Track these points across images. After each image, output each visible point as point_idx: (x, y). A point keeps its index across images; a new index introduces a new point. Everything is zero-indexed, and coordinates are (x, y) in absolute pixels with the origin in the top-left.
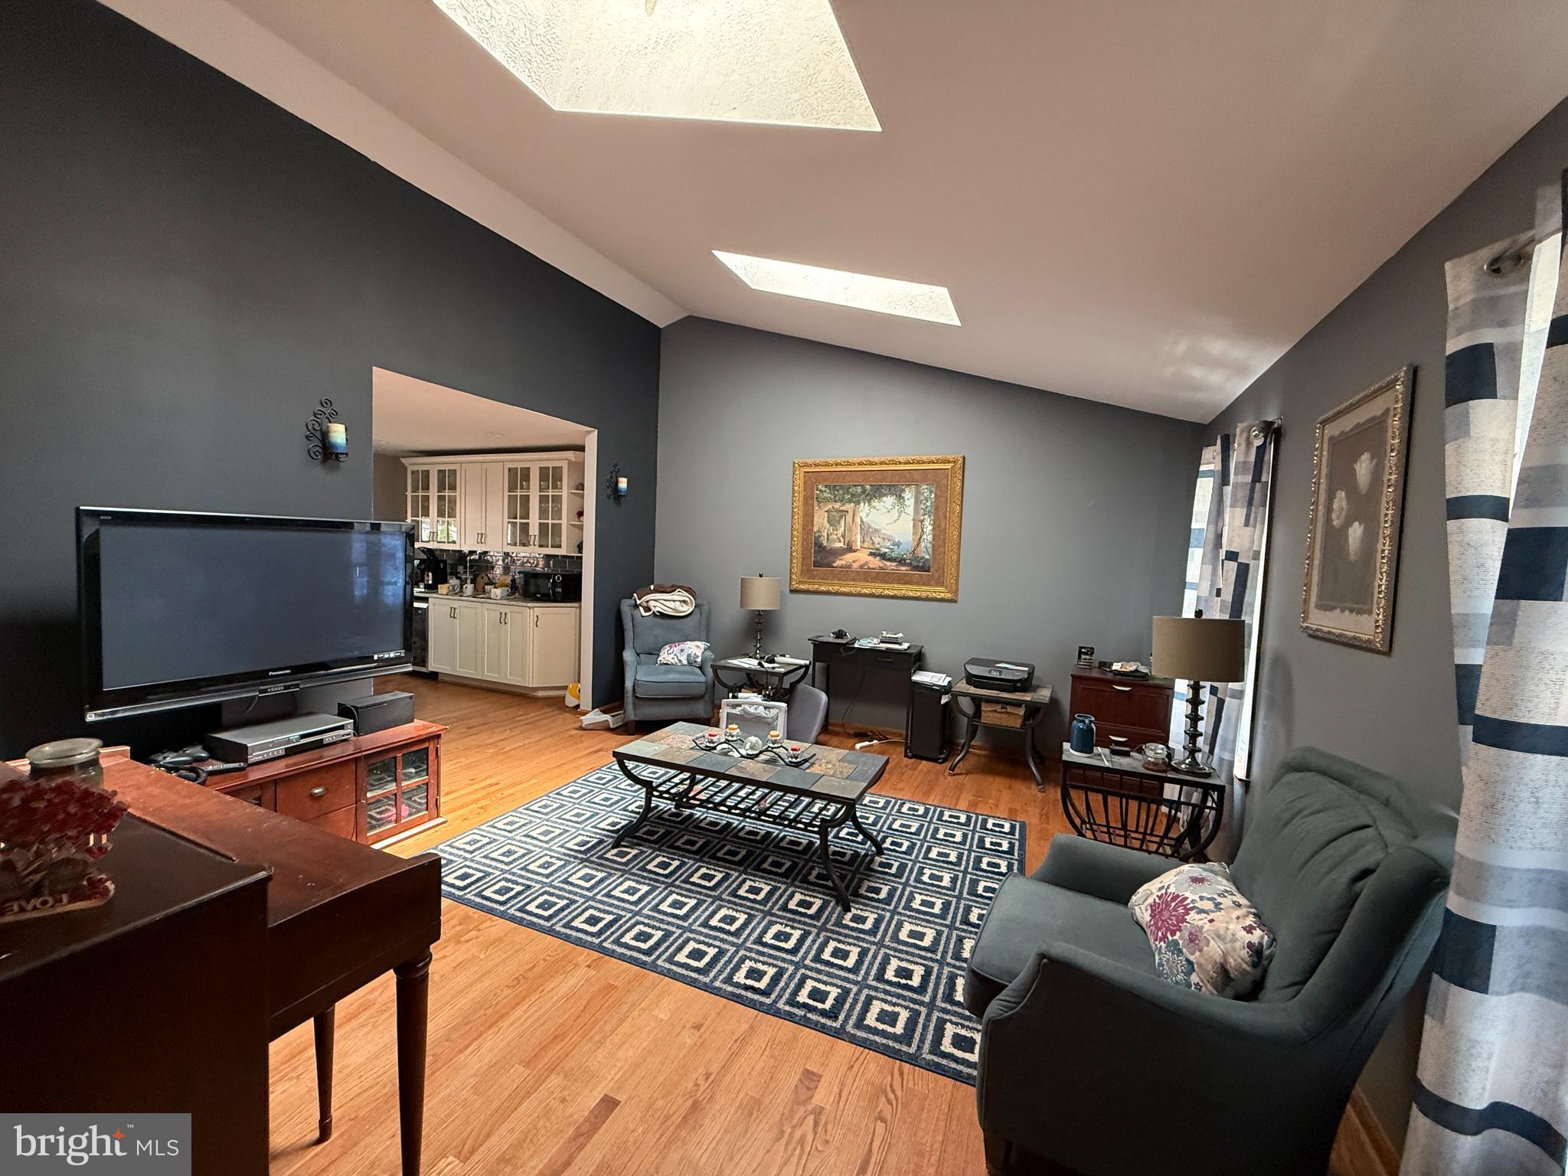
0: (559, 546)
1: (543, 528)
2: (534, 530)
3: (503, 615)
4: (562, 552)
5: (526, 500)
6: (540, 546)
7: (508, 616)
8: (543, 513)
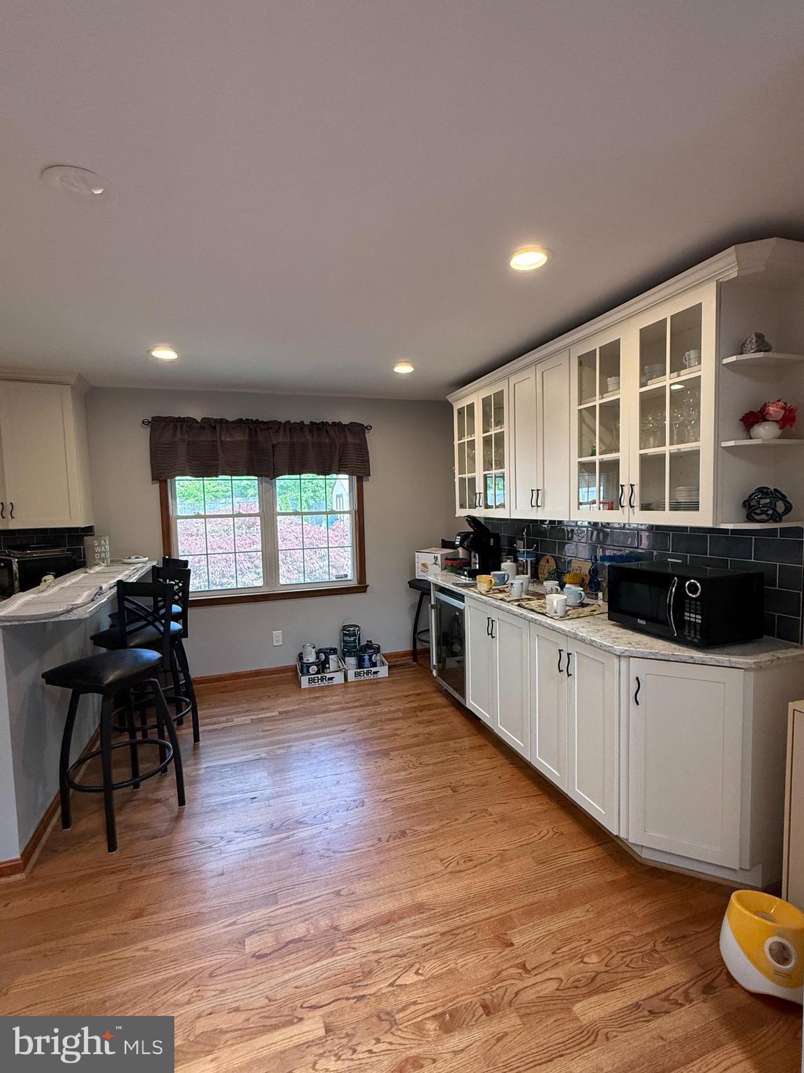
0: (694, 506)
1: (650, 465)
2: (630, 474)
3: (564, 655)
4: (703, 518)
5: (611, 412)
6: (645, 507)
7: (575, 659)
8: (649, 431)
